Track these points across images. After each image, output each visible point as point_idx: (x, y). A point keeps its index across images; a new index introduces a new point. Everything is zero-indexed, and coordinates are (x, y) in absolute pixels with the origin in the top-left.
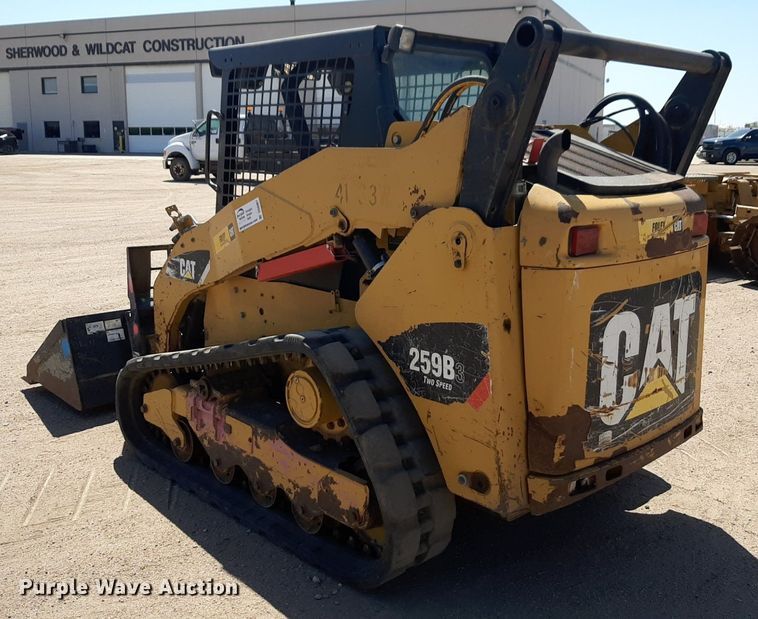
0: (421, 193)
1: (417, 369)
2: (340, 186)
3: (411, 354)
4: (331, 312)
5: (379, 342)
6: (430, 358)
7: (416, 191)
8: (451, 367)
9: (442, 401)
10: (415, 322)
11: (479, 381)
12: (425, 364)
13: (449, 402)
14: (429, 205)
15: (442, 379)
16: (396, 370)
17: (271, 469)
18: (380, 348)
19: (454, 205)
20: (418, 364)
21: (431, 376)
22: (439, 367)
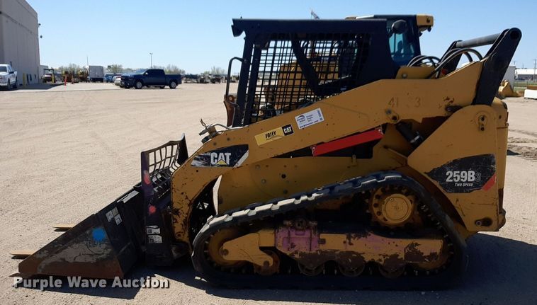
0: (451, 99)
1: (451, 181)
2: (393, 99)
3: (447, 174)
4: (349, 167)
5: (425, 173)
6: (460, 174)
7: (448, 99)
8: (473, 176)
9: (467, 192)
10: (451, 159)
11: (489, 178)
12: (456, 178)
13: (470, 192)
14: (458, 105)
15: (467, 182)
16: (437, 183)
17: (364, 253)
18: (426, 176)
19: (472, 104)
20: (452, 178)
21: (460, 182)
22: (466, 177)
